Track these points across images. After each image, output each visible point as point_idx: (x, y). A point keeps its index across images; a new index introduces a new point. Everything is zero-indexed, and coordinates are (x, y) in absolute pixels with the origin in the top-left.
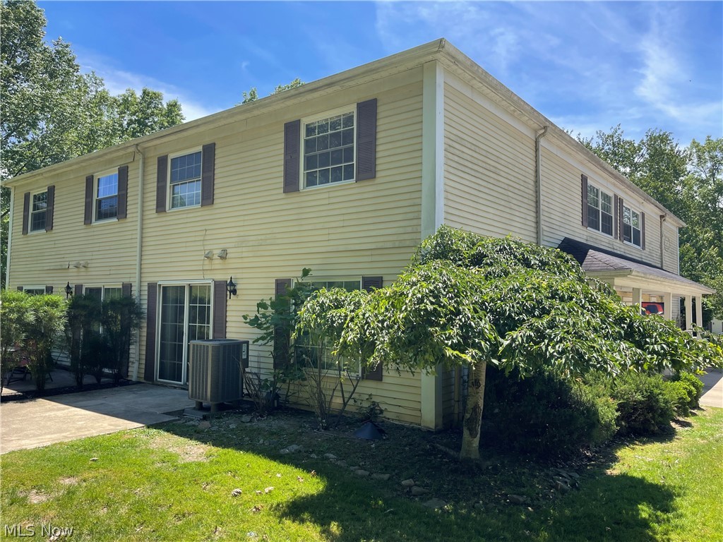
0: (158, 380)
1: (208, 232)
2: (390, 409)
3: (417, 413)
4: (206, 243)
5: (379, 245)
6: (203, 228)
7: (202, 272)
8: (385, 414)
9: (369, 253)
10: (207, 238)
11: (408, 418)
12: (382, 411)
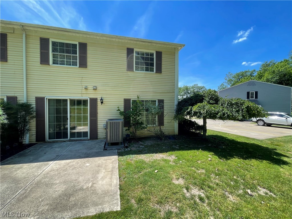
0: (48, 140)
1: (83, 79)
2: (166, 132)
3: (174, 132)
4: (82, 82)
5: (163, 91)
6: (81, 76)
7: (81, 94)
8: (165, 134)
9: (160, 93)
10: (82, 81)
11: (171, 133)
12: (164, 133)
